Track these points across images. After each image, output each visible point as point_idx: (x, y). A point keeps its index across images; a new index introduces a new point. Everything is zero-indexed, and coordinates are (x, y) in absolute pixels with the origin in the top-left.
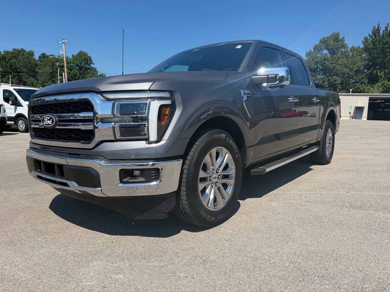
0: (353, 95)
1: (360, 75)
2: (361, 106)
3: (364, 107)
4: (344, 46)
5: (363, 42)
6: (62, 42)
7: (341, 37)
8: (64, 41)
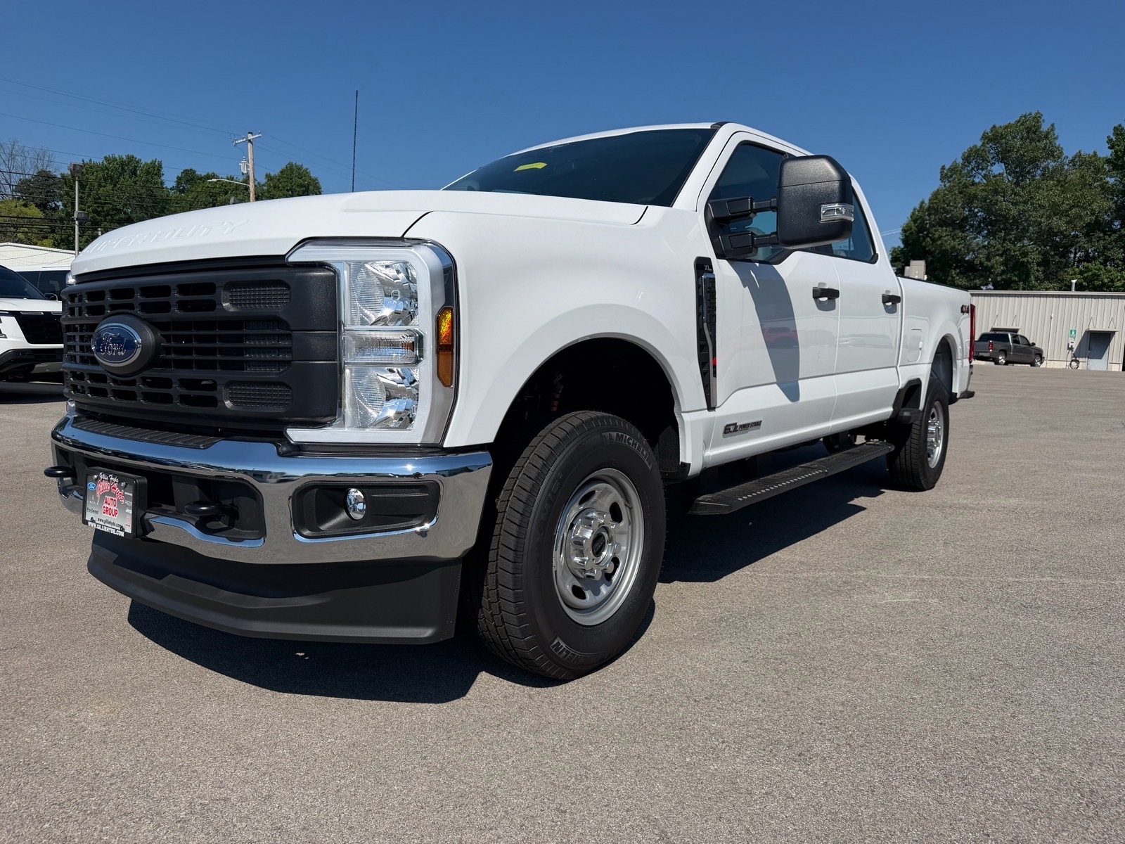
0: (1079, 296)
1: (1099, 237)
2: (1105, 329)
3: (1114, 332)
4: (1053, 153)
5: (1110, 141)
6: (244, 140)
7: (1045, 127)
8: (250, 137)
